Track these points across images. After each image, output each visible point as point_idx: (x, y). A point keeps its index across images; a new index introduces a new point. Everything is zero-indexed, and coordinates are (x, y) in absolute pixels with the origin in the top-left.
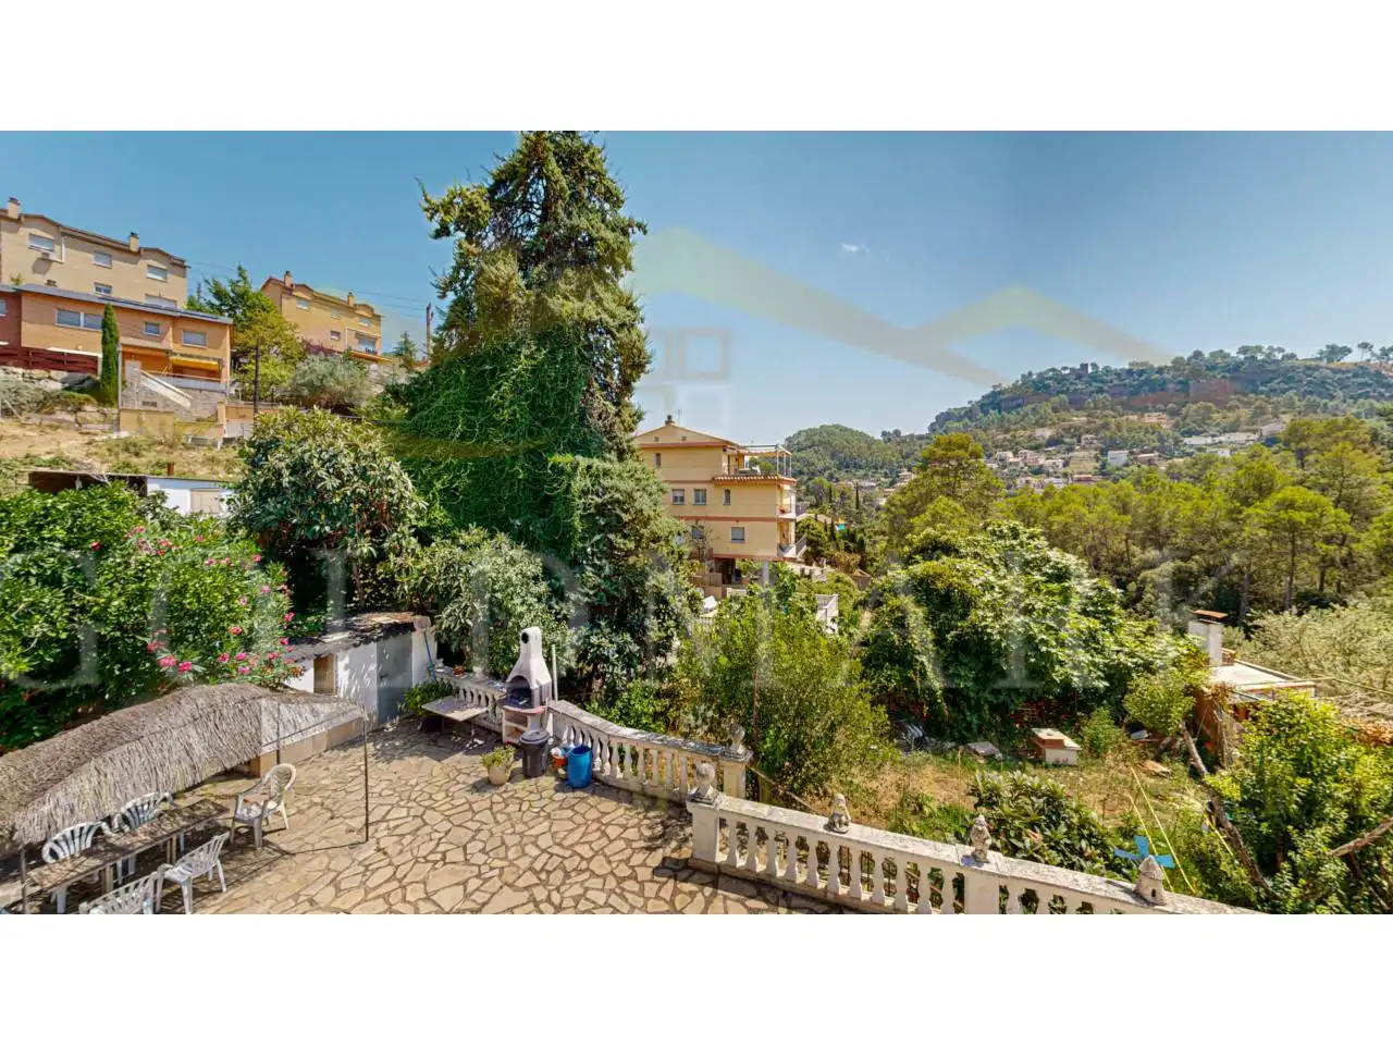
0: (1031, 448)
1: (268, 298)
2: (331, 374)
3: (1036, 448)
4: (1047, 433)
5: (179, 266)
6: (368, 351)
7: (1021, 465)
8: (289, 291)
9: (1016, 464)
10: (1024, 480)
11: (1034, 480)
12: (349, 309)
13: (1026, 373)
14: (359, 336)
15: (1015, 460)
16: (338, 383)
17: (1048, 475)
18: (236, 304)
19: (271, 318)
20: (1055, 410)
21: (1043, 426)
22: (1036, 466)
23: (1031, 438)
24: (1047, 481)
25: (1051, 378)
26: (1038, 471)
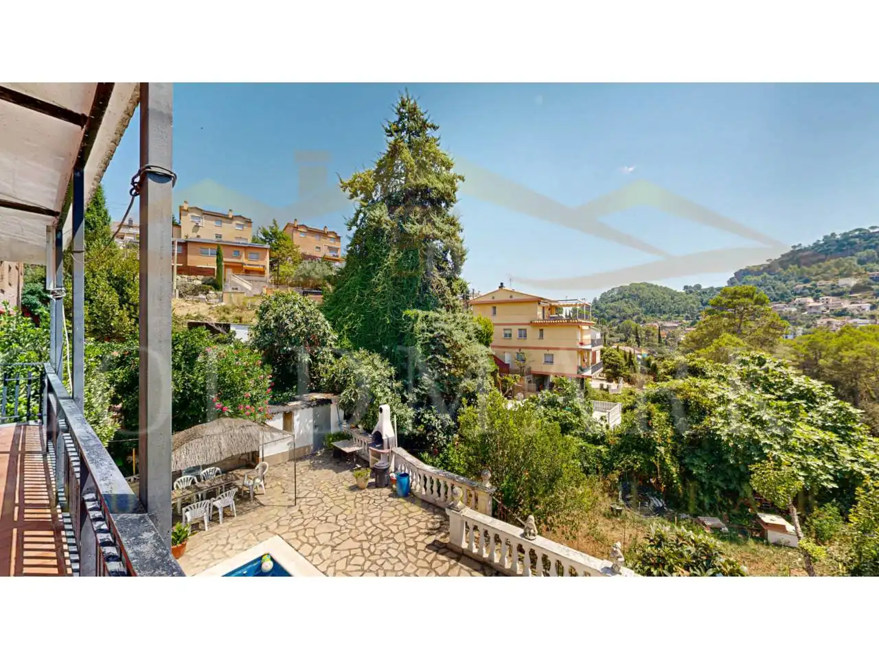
0: (834, 295)
1: (286, 234)
2: (313, 270)
3: (840, 294)
4: (853, 282)
5: (249, 222)
6: (334, 256)
7: (823, 308)
8: (296, 228)
9: (817, 308)
10: (825, 321)
11: (837, 321)
12: (323, 234)
13: (829, 234)
14: (330, 248)
15: (816, 304)
16: (317, 274)
17: (853, 316)
18: (272, 237)
19: (288, 244)
20: (861, 262)
21: (848, 276)
22: (838, 309)
23: (833, 287)
24: (851, 322)
25: (857, 237)
26: (842, 313)
